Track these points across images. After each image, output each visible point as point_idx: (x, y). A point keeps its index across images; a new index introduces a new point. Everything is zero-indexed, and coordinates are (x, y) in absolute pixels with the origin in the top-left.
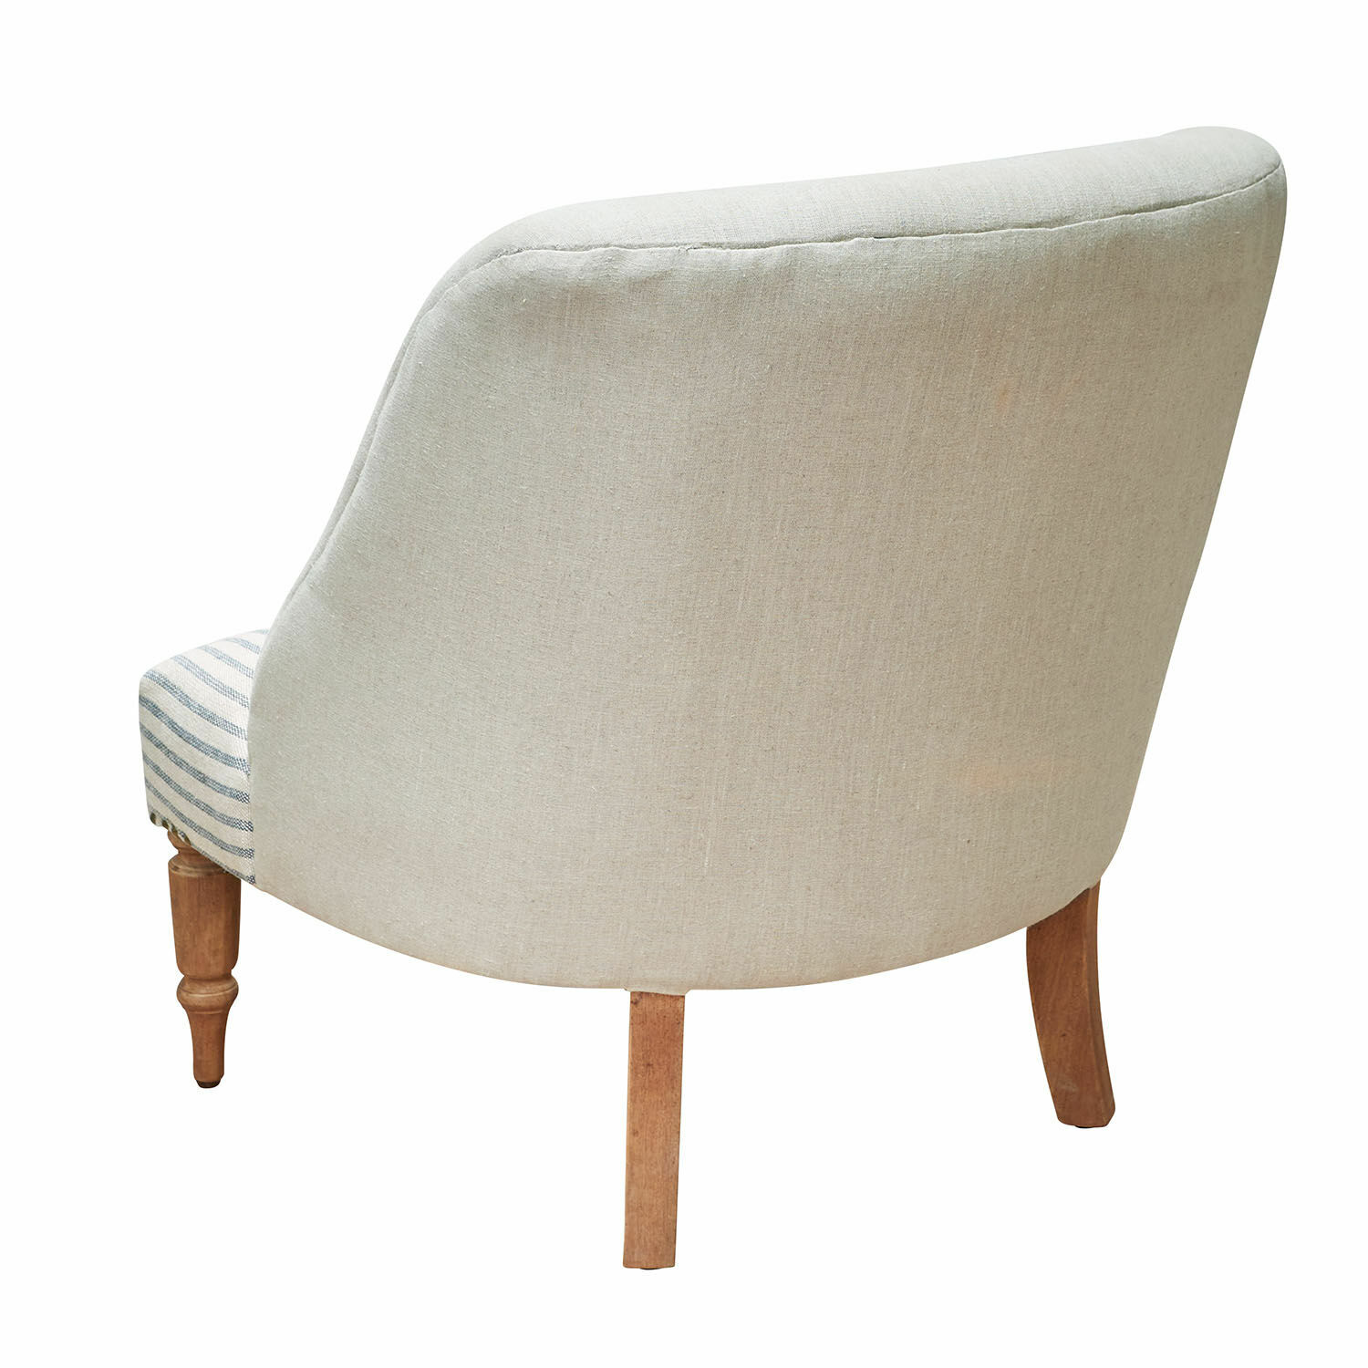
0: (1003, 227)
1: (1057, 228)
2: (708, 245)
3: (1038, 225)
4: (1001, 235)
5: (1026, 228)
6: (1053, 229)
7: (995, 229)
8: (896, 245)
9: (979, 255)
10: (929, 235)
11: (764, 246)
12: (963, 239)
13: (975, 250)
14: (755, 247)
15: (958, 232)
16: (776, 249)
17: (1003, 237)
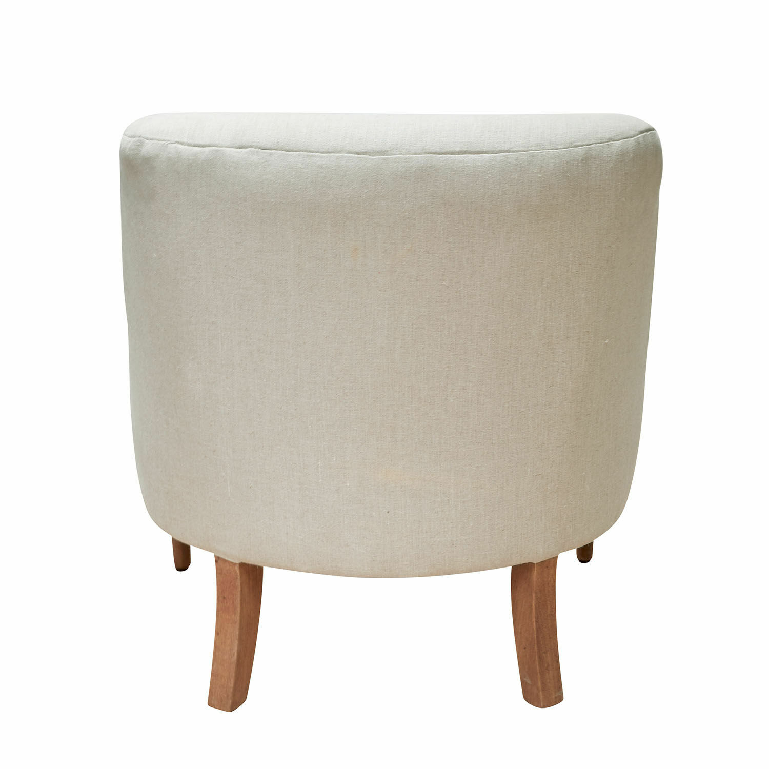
0: (339, 152)
1: (377, 157)
2: (178, 143)
3: (365, 153)
4: (337, 157)
5: (355, 154)
6: (375, 157)
7: (334, 153)
8: (271, 154)
9: (321, 167)
10: (292, 151)
11: (203, 146)
12: (312, 156)
13: (318, 163)
14: (199, 147)
15: (310, 152)
16: (207, 149)
17: (338, 158)
